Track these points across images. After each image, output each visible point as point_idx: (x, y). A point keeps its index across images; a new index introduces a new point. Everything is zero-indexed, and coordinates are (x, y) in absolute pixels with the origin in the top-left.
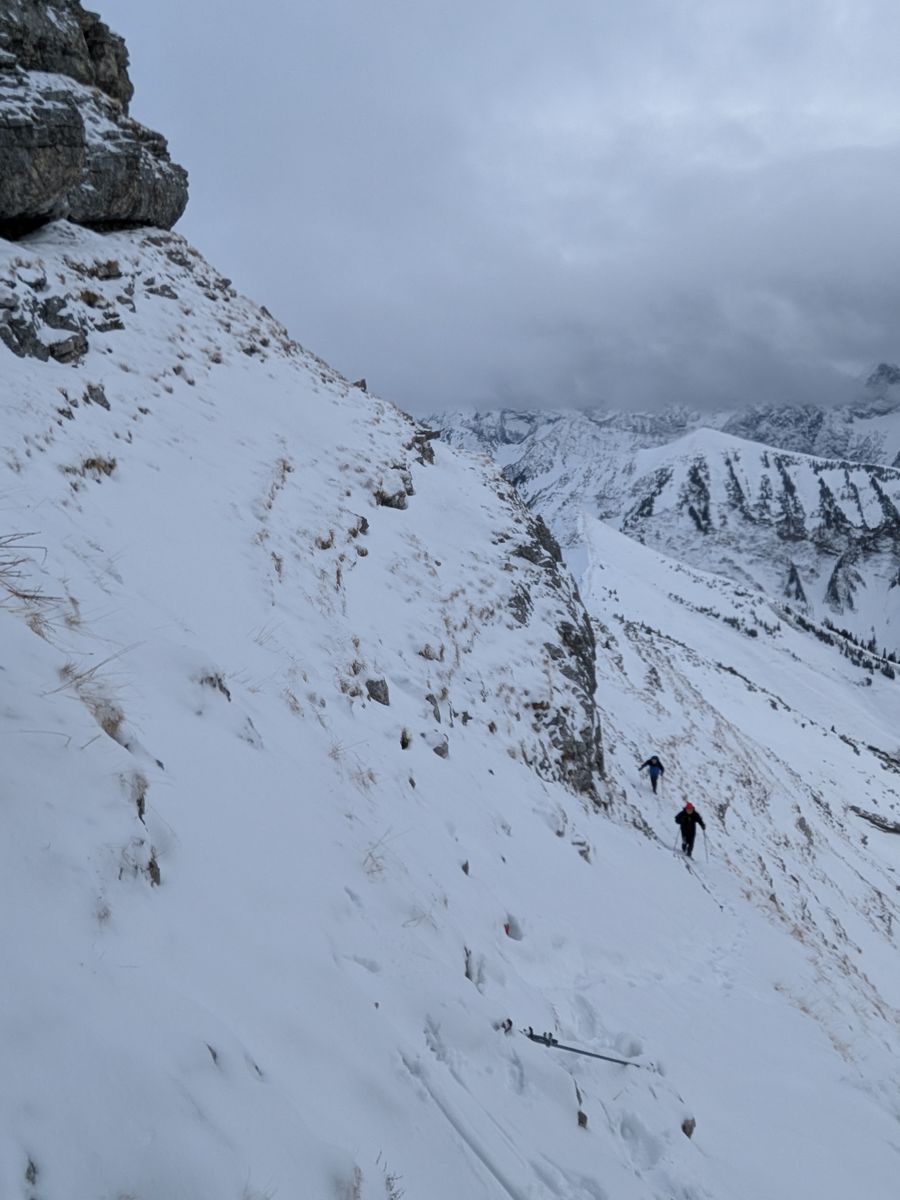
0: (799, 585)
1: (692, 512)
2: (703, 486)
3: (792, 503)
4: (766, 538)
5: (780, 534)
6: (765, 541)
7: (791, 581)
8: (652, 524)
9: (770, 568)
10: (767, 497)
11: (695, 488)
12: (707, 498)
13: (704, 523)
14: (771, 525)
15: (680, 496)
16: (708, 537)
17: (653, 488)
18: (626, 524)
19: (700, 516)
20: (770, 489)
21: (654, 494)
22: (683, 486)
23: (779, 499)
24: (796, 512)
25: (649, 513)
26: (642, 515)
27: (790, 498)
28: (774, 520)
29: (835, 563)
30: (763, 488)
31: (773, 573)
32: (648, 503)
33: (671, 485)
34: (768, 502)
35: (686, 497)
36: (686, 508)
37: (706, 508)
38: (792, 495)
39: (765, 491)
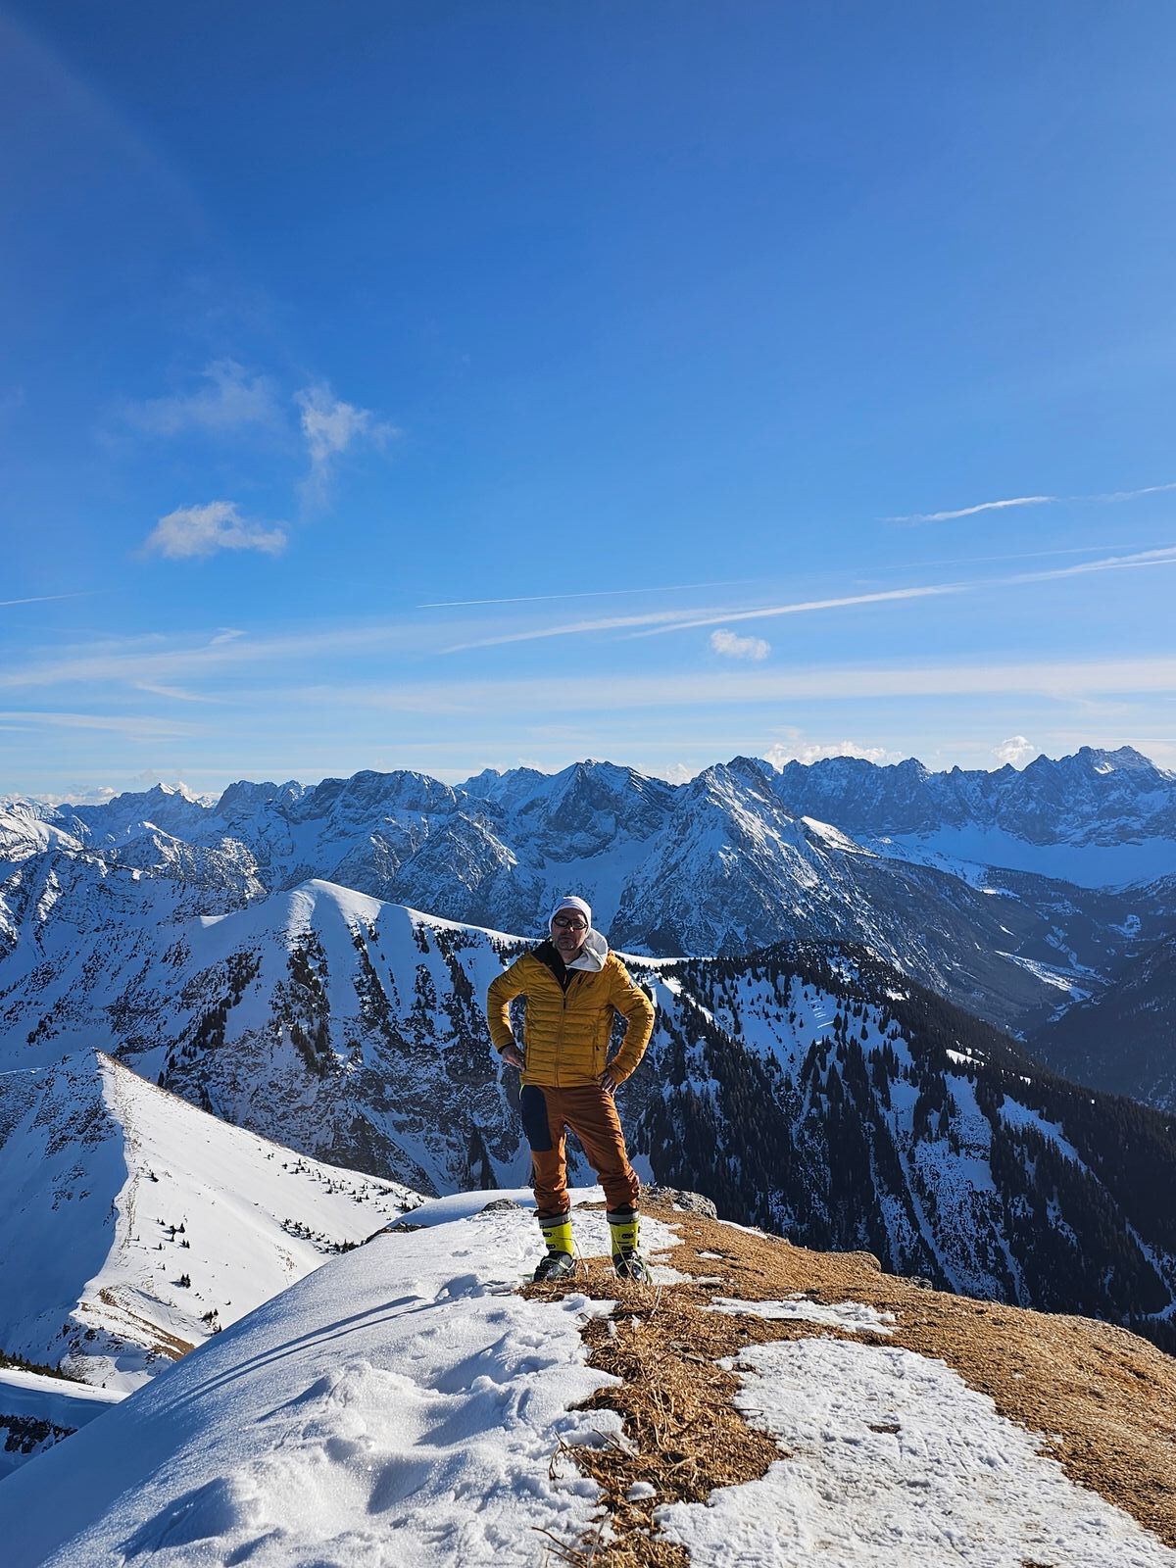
0: (486, 1166)
1: (297, 1037)
2: (315, 987)
3: (468, 1014)
4: (428, 1080)
5: (451, 1072)
6: (426, 1087)
7: (473, 1158)
8: (223, 1062)
10: (428, 1005)
11: (302, 990)
12: (324, 1008)
13: (319, 1056)
14: (436, 1056)
15: (276, 1007)
16: (328, 1083)
17: (224, 992)
18: (172, 1064)
19: (313, 1044)
20: (431, 991)
21: (226, 1003)
22: (280, 987)
23: (447, 1007)
24: (475, 1031)
25: (218, 1041)
26: (203, 1046)
27: (464, 1006)
28: (442, 1046)
30: (419, 990)
32: (215, 1021)
33: (259, 986)
34: (429, 1013)
35: (287, 1007)
36: (285, 1030)
37: (324, 1028)
38: (467, 1000)
39: (424, 994)
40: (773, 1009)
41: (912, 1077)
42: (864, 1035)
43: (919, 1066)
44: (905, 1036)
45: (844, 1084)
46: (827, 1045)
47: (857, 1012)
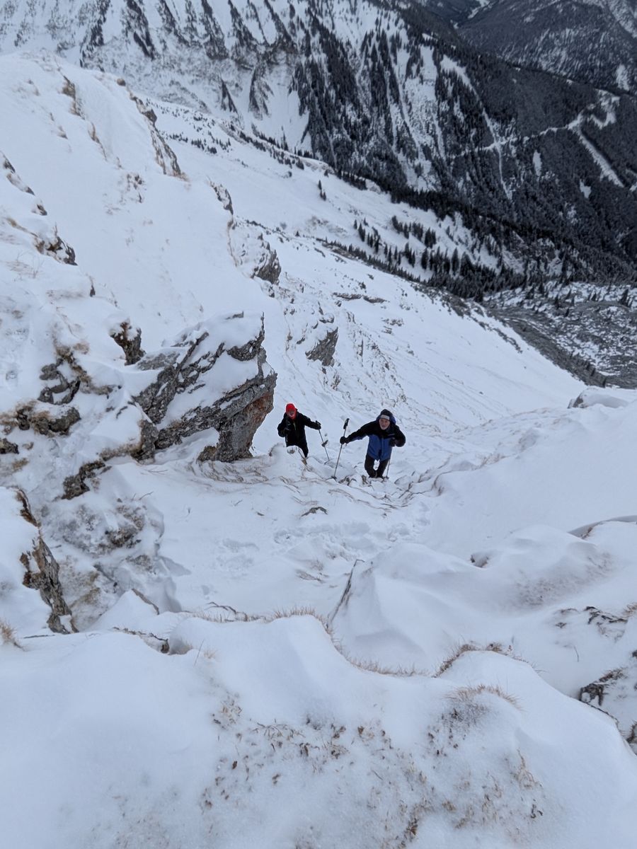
0: (230, 98)
1: (136, 38)
2: (139, 11)
3: (212, 24)
4: (199, 59)
5: (209, 55)
6: (199, 62)
7: (224, 96)
8: (106, 52)
9: (207, 86)
10: (193, 20)
11: (134, 13)
12: (146, 24)
13: (149, 48)
14: (201, 47)
15: (123, 23)
16: (155, 62)
17: (98, 15)
18: (84, 55)
19: (144, 42)
20: (193, 12)
21: (99, 22)
22: (123, 13)
23: (202, 20)
24: (217, 32)
25: (101, 42)
26: (95, 44)
27: (210, 19)
28: (202, 42)
29: (251, 77)
30: (188, 11)
31: (211, 90)
32: (97, 31)
33: (113, 12)
34: (194, 24)
35: (128, 23)
36: (131, 35)
37: (148, 34)
38: (211, 16)
39: (190, 14)
40: (349, 16)
41: (407, 48)
42: (388, 28)
43: (411, 43)
44: (406, 27)
45: (379, 53)
46: (372, 34)
47: (386, 16)
